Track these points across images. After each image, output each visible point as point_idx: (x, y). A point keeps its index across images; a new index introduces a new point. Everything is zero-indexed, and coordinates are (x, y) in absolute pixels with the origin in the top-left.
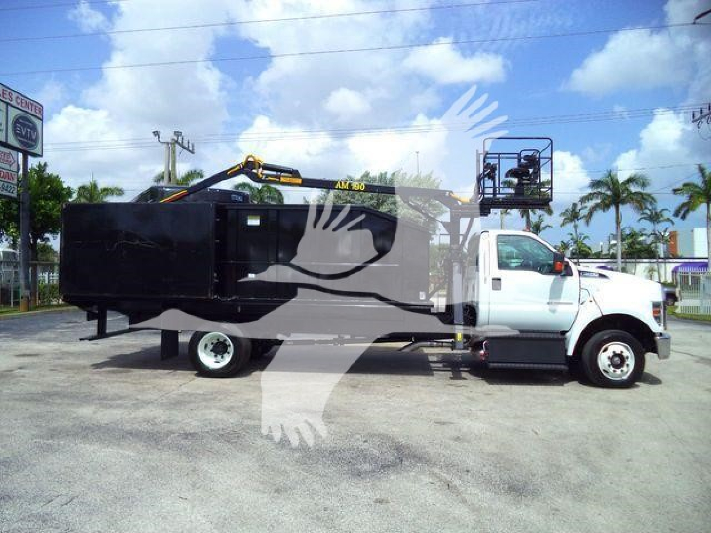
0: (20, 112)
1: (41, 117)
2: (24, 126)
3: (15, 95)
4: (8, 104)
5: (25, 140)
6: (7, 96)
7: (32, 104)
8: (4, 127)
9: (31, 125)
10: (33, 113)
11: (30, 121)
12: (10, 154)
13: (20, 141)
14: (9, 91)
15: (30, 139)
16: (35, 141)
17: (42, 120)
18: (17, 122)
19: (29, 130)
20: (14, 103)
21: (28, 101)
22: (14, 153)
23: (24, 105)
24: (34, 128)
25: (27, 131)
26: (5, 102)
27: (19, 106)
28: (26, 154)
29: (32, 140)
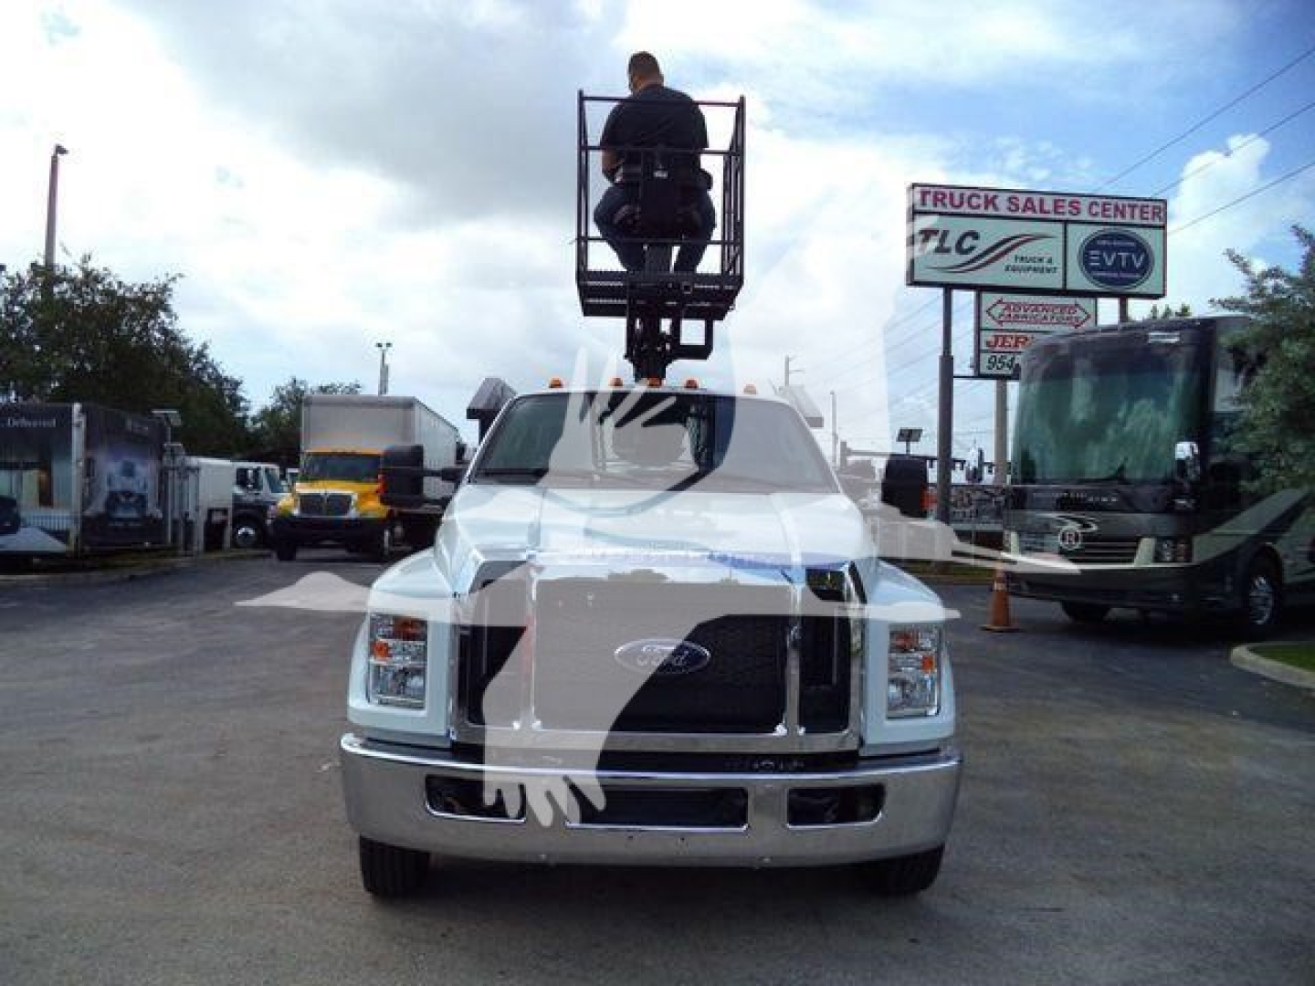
0: (1101, 228)
1: (1157, 222)
2: (1109, 249)
3: (1085, 203)
4: (1066, 222)
5: (1115, 275)
6: (1067, 209)
7: (1133, 207)
8: (1058, 263)
9: (1132, 244)
10: (1137, 221)
11: (1128, 238)
12: (1077, 305)
13: (1101, 280)
14: (1069, 199)
15: (1130, 267)
16: (1145, 269)
17: (1164, 227)
18: (1091, 245)
19: (1123, 254)
20: (1084, 216)
21: (1120, 203)
22: (1083, 302)
23: (1111, 213)
24: (1141, 248)
25: (1119, 258)
26: (1060, 221)
27: (1099, 219)
28: (1123, 298)
29: (1136, 271)
